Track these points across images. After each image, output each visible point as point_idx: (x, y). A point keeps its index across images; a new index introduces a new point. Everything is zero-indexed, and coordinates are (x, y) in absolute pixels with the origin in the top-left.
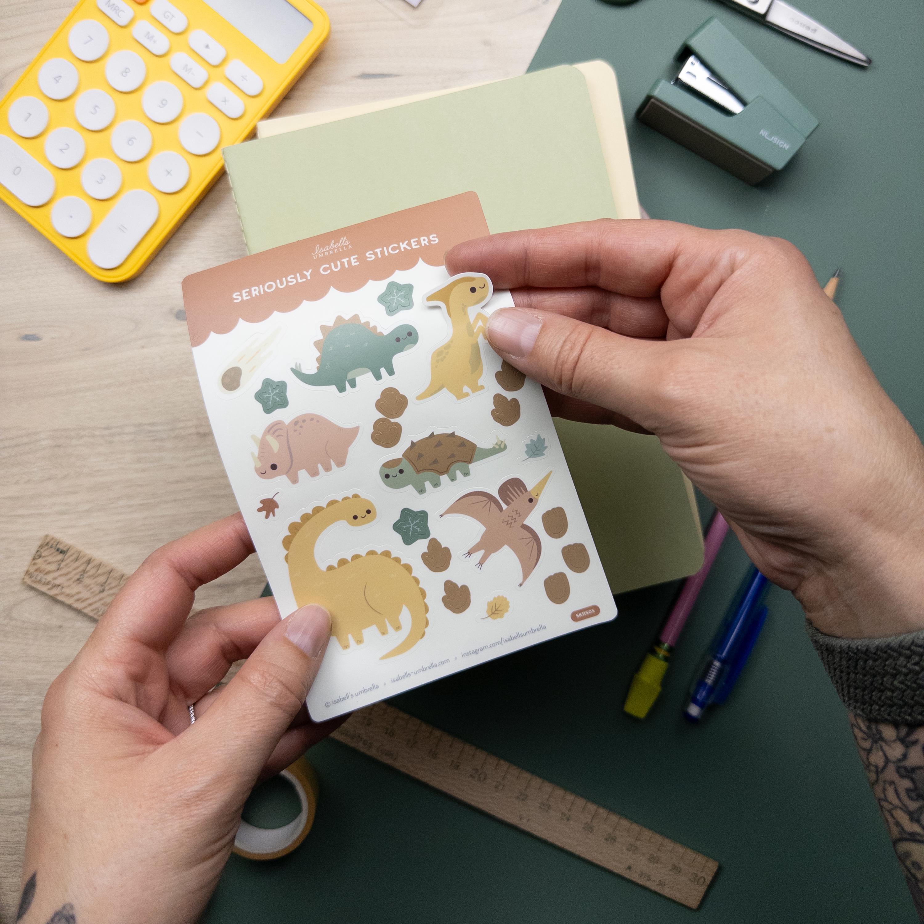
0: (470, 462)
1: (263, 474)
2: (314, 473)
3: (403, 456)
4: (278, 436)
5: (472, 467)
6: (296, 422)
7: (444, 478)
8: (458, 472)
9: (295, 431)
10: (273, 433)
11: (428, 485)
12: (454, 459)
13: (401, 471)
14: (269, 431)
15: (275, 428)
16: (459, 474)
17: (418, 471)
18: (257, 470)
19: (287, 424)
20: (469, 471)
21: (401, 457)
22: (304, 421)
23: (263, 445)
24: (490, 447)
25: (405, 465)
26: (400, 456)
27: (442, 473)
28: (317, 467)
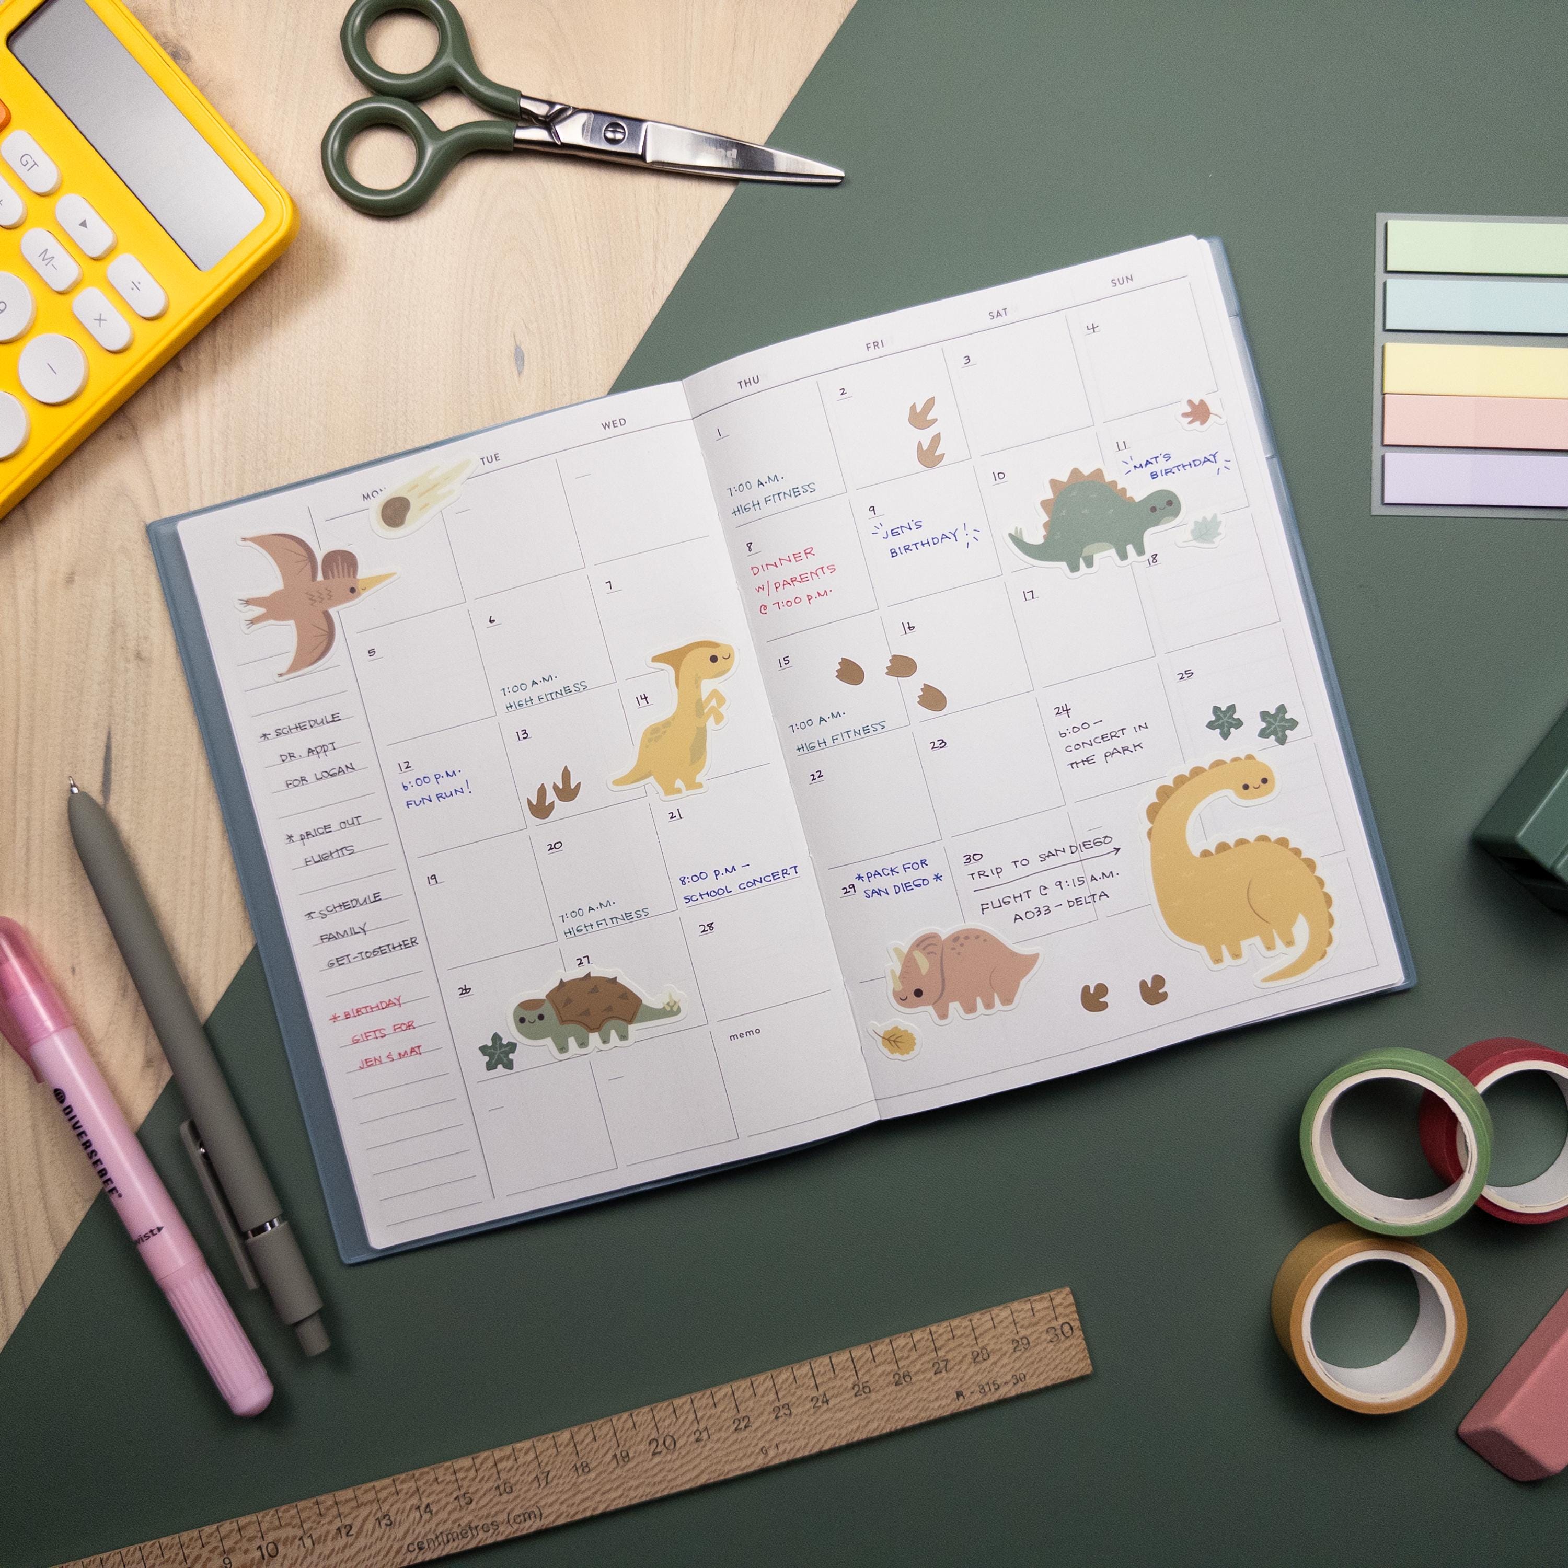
0: (631, 1022)
1: (902, 1000)
2: (970, 1008)
3: (547, 996)
4: (928, 954)
5: (632, 1028)
6: (955, 938)
7: (594, 1038)
8: (613, 1033)
9: (953, 949)
10: (924, 949)
11: (572, 1042)
12: (610, 1014)
13: (541, 1017)
14: (918, 946)
15: (927, 942)
16: (613, 1034)
17: (563, 1021)
18: (895, 993)
19: (943, 938)
20: (628, 1034)
21: (544, 998)
22: (967, 938)
23: (909, 963)
24: (659, 1006)
25: (548, 1010)
26: (543, 996)
27: (592, 1030)
28: (975, 1000)
